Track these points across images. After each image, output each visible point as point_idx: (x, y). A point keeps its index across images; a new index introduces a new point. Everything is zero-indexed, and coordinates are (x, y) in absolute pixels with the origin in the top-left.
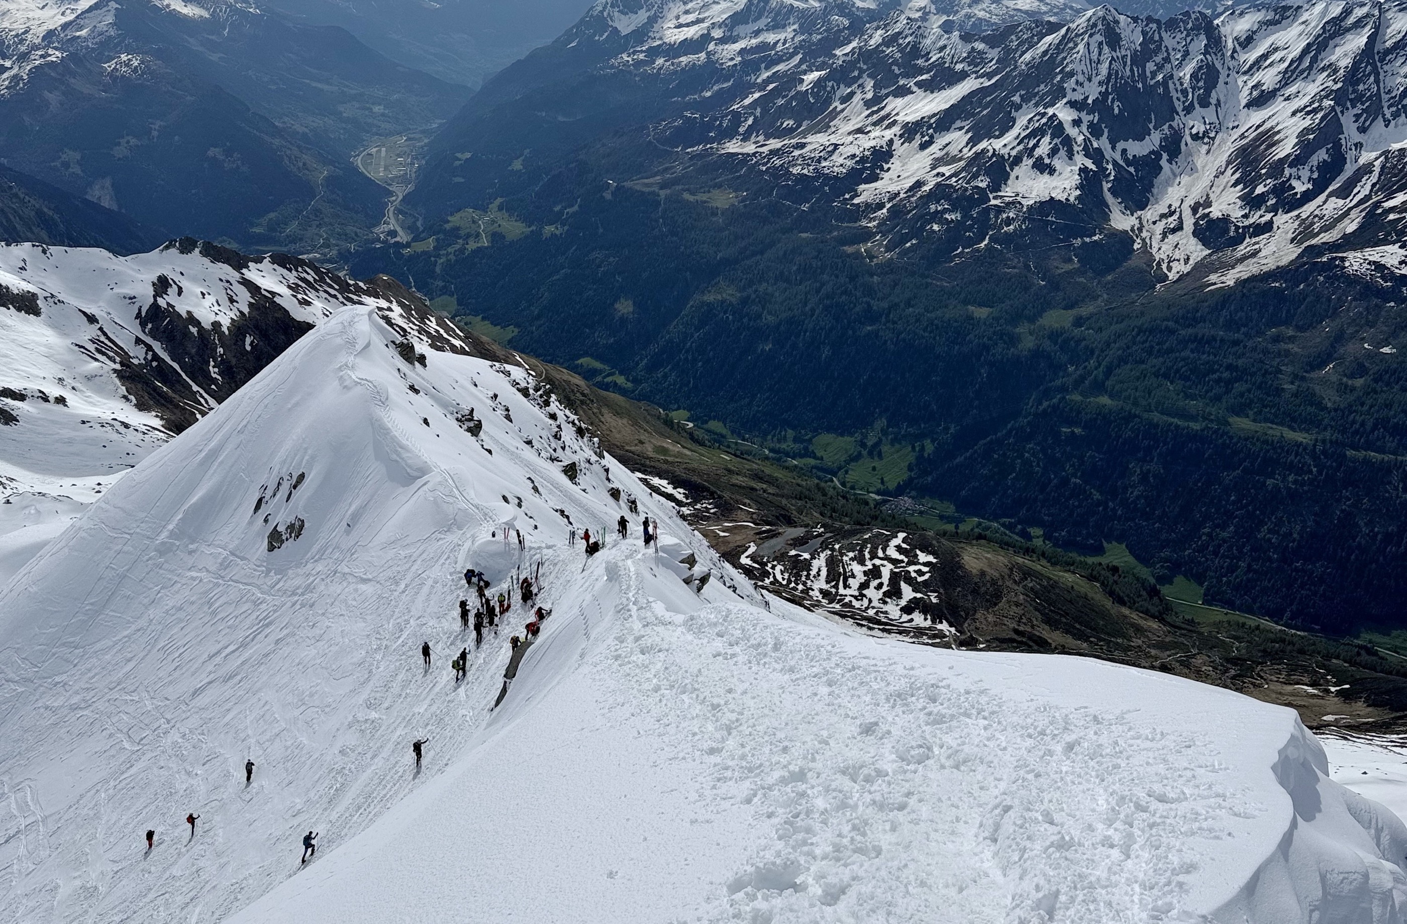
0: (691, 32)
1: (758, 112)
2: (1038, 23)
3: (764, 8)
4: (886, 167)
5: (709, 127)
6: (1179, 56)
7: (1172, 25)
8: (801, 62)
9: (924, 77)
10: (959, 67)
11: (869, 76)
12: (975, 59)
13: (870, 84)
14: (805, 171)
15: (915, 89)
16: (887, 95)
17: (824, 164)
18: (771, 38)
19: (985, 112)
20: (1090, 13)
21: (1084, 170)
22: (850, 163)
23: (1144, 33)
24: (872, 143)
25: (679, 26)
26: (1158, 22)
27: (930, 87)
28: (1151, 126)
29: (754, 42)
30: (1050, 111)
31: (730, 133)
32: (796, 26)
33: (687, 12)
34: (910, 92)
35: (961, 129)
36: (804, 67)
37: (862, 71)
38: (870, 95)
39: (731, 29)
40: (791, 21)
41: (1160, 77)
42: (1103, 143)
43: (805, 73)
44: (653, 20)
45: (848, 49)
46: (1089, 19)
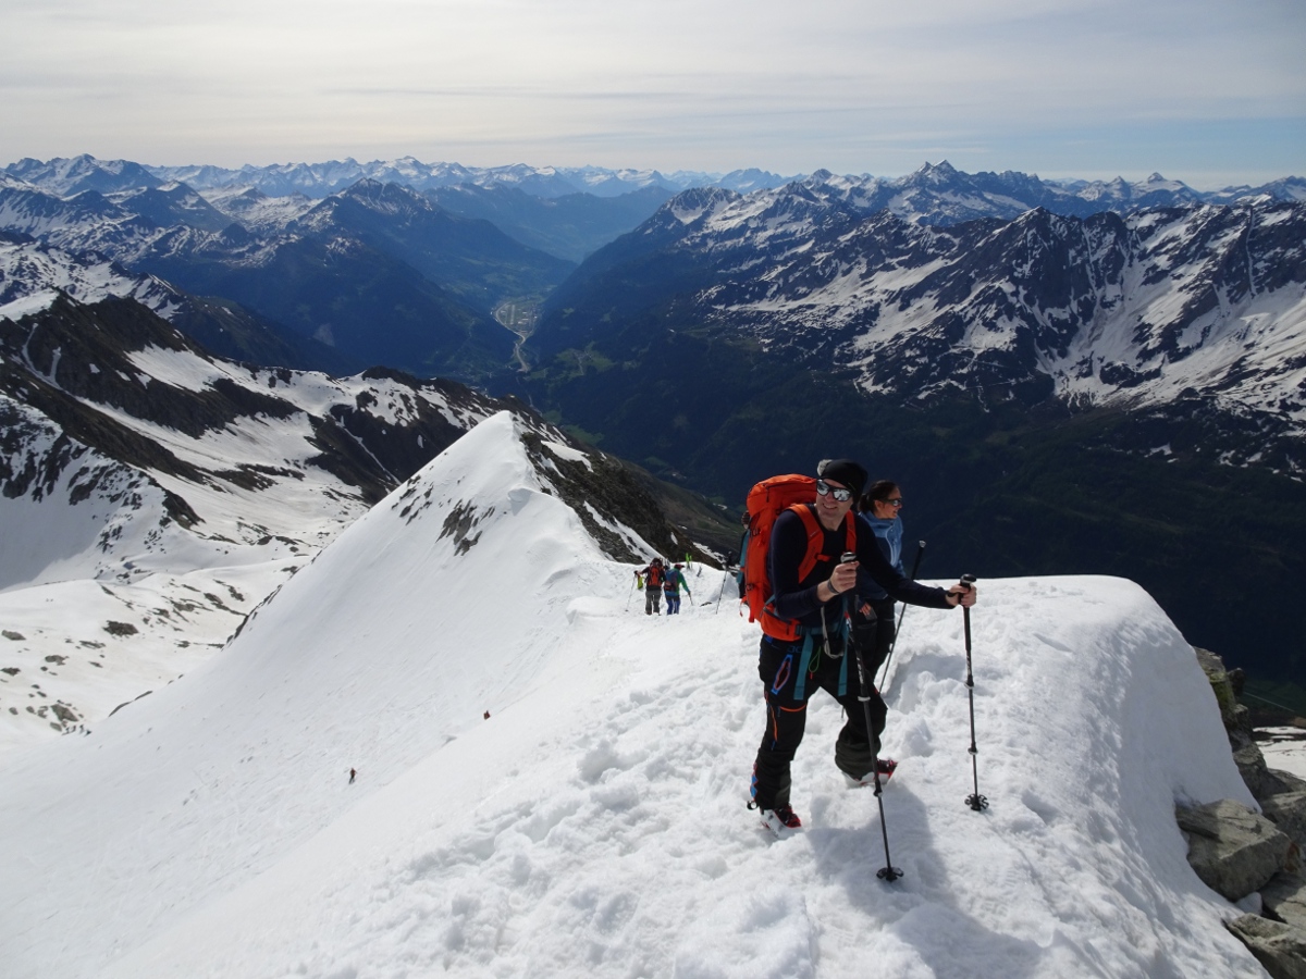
0: (733, 223)
1: (781, 281)
2: (990, 220)
3: (787, 206)
4: (874, 323)
5: (745, 291)
6: (1094, 245)
7: (1090, 223)
8: (814, 245)
9: (903, 258)
10: (931, 251)
11: (863, 256)
12: (942, 245)
13: (864, 261)
14: (814, 326)
15: (897, 266)
16: (876, 271)
17: (829, 320)
18: (794, 227)
19: (948, 285)
20: (1028, 213)
21: (1019, 330)
22: (847, 319)
23: (1069, 228)
24: (865, 306)
25: (725, 219)
26: (1079, 220)
27: (908, 265)
28: (1071, 297)
29: (780, 230)
30: (997, 284)
31: (760, 296)
32: (810, 220)
33: (731, 209)
34: (893, 268)
35: (930, 296)
36: (816, 249)
37: (858, 253)
38: (864, 271)
39: (763, 221)
40: (807, 215)
41: (1079, 261)
42: (1036, 310)
43: (816, 253)
44: (707, 214)
45: (849, 236)
46: (1027, 217)
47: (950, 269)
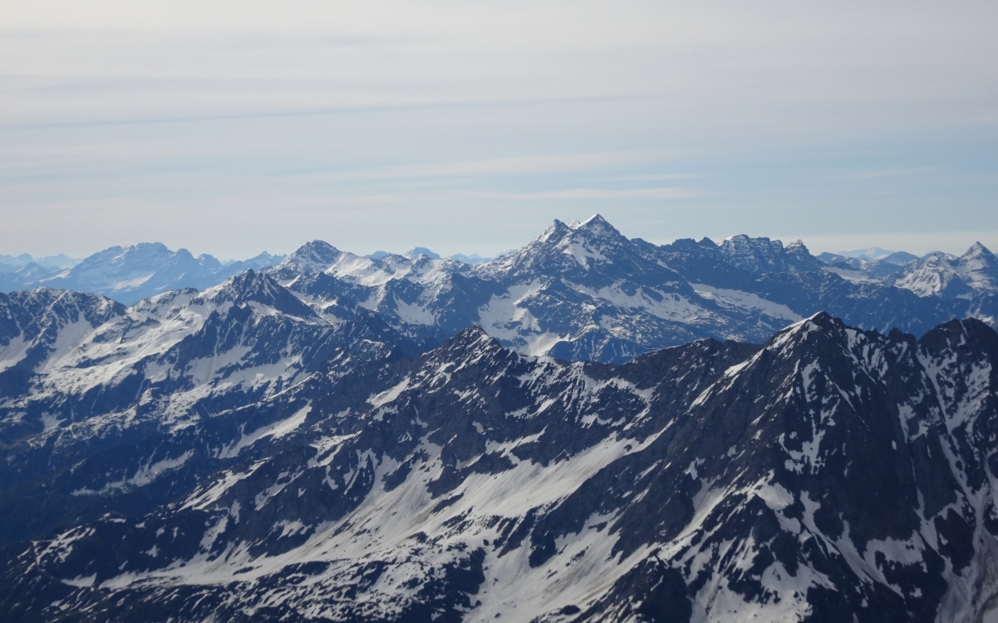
0: (107, 374)
1: (235, 510)
2: (715, 344)
3: (239, 328)
4: (473, 599)
5: (147, 539)
6: (950, 392)
7: (933, 342)
8: (311, 418)
9: (528, 439)
10: (589, 420)
11: (431, 439)
12: (613, 403)
13: (435, 451)
14: (328, 614)
15: (514, 460)
16: (466, 472)
17: (362, 598)
18: (257, 378)
19: (639, 497)
20: (796, 327)
21: (815, 595)
22: (407, 594)
23: (890, 358)
24: (447, 558)
25: (86, 364)
26: (910, 338)
27: (542, 455)
28: (920, 513)
29: (225, 386)
30: (750, 491)
31: (186, 549)
32: (297, 359)
33: (99, 339)
34: (506, 465)
35: (601, 527)
36: (317, 428)
37: (418, 432)
38: (436, 474)
39: (182, 365)
40: (289, 349)
41: (923, 430)
42: (845, 545)
43: (318, 436)
44: (38, 355)
45: (393, 394)
46: (797, 336)
47: (637, 461)
